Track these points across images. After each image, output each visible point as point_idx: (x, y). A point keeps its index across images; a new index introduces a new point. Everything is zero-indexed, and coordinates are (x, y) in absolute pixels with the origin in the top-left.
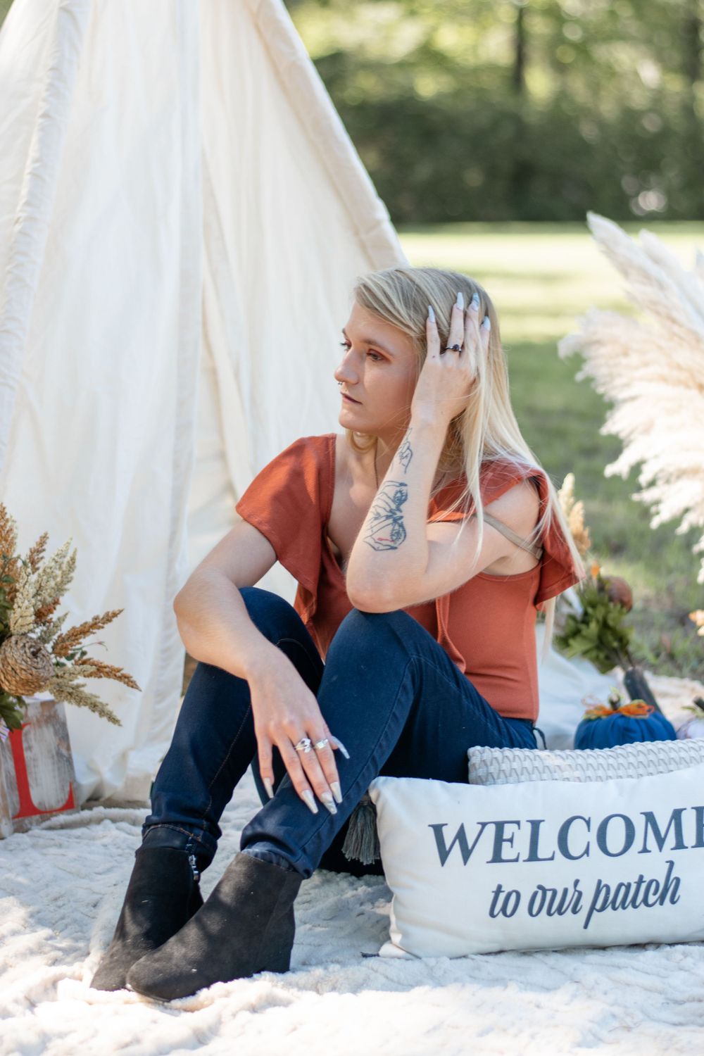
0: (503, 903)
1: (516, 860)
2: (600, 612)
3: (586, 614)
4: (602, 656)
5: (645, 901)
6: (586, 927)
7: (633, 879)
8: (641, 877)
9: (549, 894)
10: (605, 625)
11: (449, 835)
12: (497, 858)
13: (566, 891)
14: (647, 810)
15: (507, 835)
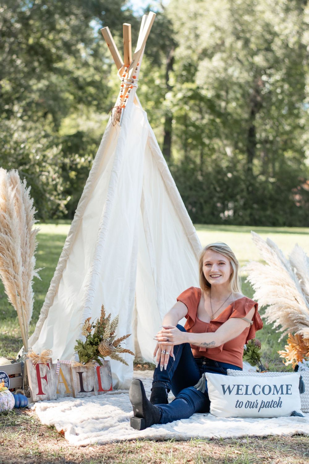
0: (239, 405)
1: (242, 394)
2: (252, 348)
3: (248, 348)
4: (252, 361)
5: (273, 406)
6: (259, 412)
7: (271, 401)
8: (273, 400)
9: (250, 403)
10: (253, 352)
11: (226, 387)
12: (238, 393)
13: (254, 402)
14: (275, 385)
15: (240, 388)
